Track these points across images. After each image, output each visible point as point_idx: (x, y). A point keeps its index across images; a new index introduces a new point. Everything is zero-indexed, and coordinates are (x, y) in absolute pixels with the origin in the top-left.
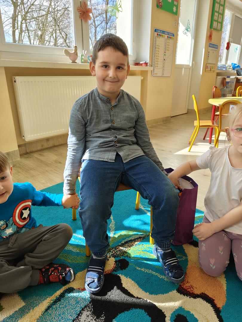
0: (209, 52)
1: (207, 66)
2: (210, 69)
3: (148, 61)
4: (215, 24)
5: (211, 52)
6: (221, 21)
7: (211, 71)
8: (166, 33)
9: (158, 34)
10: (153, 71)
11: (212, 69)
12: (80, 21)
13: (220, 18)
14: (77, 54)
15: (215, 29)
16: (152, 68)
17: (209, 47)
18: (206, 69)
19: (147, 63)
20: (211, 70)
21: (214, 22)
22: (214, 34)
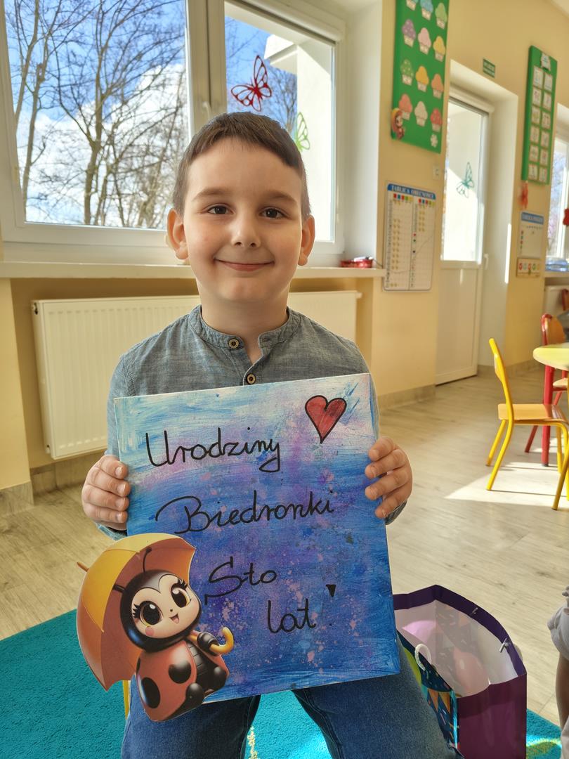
0: (522, 232)
1: (521, 264)
2: (527, 271)
4: (532, 171)
5: (527, 232)
6: (546, 164)
7: (531, 275)
8: (415, 192)
11: (532, 271)
13: (544, 157)
15: (533, 181)
17: (523, 220)
18: (519, 271)
20: (530, 273)
21: (531, 167)
22: (533, 191)
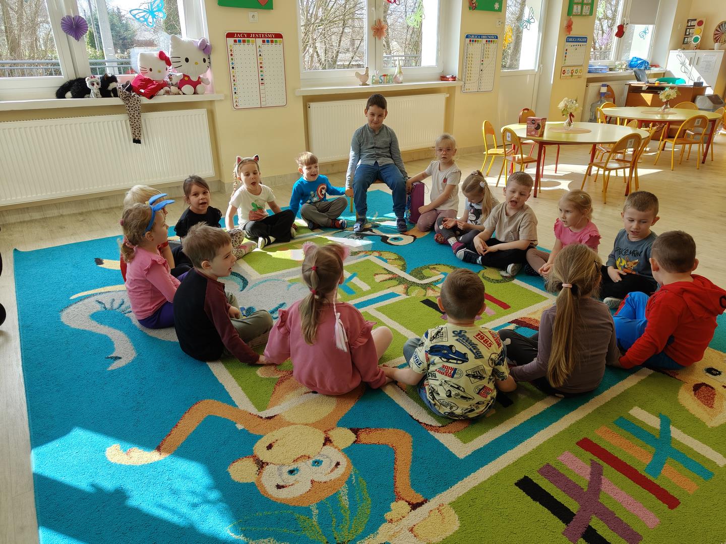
0: (566, 50)
1: (564, 71)
2: (570, 74)
3: (456, 74)
4: (577, 8)
5: (571, 49)
7: (574, 77)
8: (484, 37)
9: (470, 41)
10: (463, 86)
11: (574, 74)
12: (374, 38)
14: (368, 76)
15: (577, 15)
16: (462, 83)
17: (568, 41)
18: (563, 75)
19: (455, 77)
20: (572, 76)
21: (575, 7)
22: (577, 22)
